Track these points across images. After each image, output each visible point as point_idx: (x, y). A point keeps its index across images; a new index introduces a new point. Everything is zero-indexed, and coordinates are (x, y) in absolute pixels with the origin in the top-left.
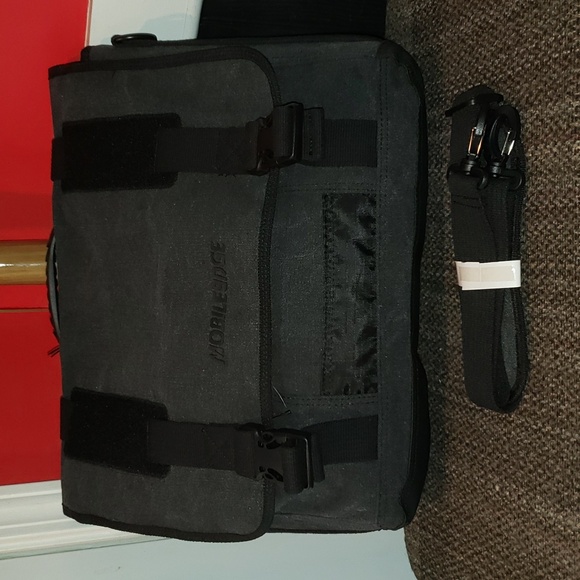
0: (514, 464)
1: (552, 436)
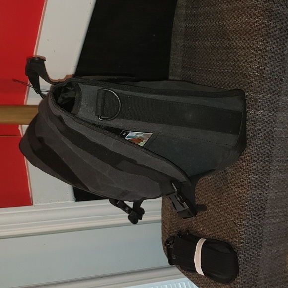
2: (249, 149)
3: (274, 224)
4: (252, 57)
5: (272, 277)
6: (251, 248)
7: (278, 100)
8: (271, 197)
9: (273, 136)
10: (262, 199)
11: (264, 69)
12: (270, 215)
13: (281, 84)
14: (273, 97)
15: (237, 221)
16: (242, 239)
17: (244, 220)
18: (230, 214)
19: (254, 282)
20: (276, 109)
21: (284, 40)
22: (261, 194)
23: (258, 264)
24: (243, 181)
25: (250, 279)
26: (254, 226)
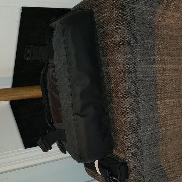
2: (124, 90)
3: (148, 135)
4: (116, 34)
5: (153, 170)
6: (136, 152)
7: (136, 58)
8: (142, 118)
9: (137, 80)
10: (137, 120)
11: (124, 40)
12: (144, 130)
13: (136, 48)
14: (133, 57)
15: (124, 136)
16: (129, 147)
17: (129, 135)
18: (119, 134)
19: (142, 174)
20: (136, 63)
21: (133, 22)
22: (136, 117)
23: (142, 162)
24: (124, 110)
25: (139, 173)
26: (135, 137)
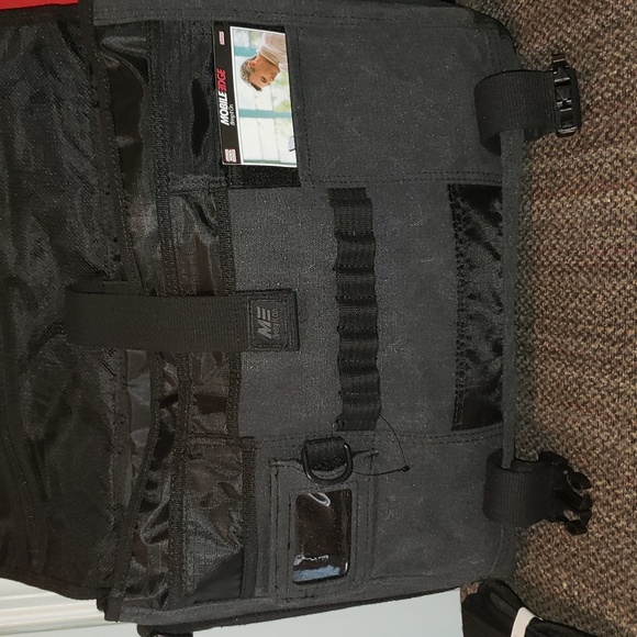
0: (583, 560)
1: (626, 533)
